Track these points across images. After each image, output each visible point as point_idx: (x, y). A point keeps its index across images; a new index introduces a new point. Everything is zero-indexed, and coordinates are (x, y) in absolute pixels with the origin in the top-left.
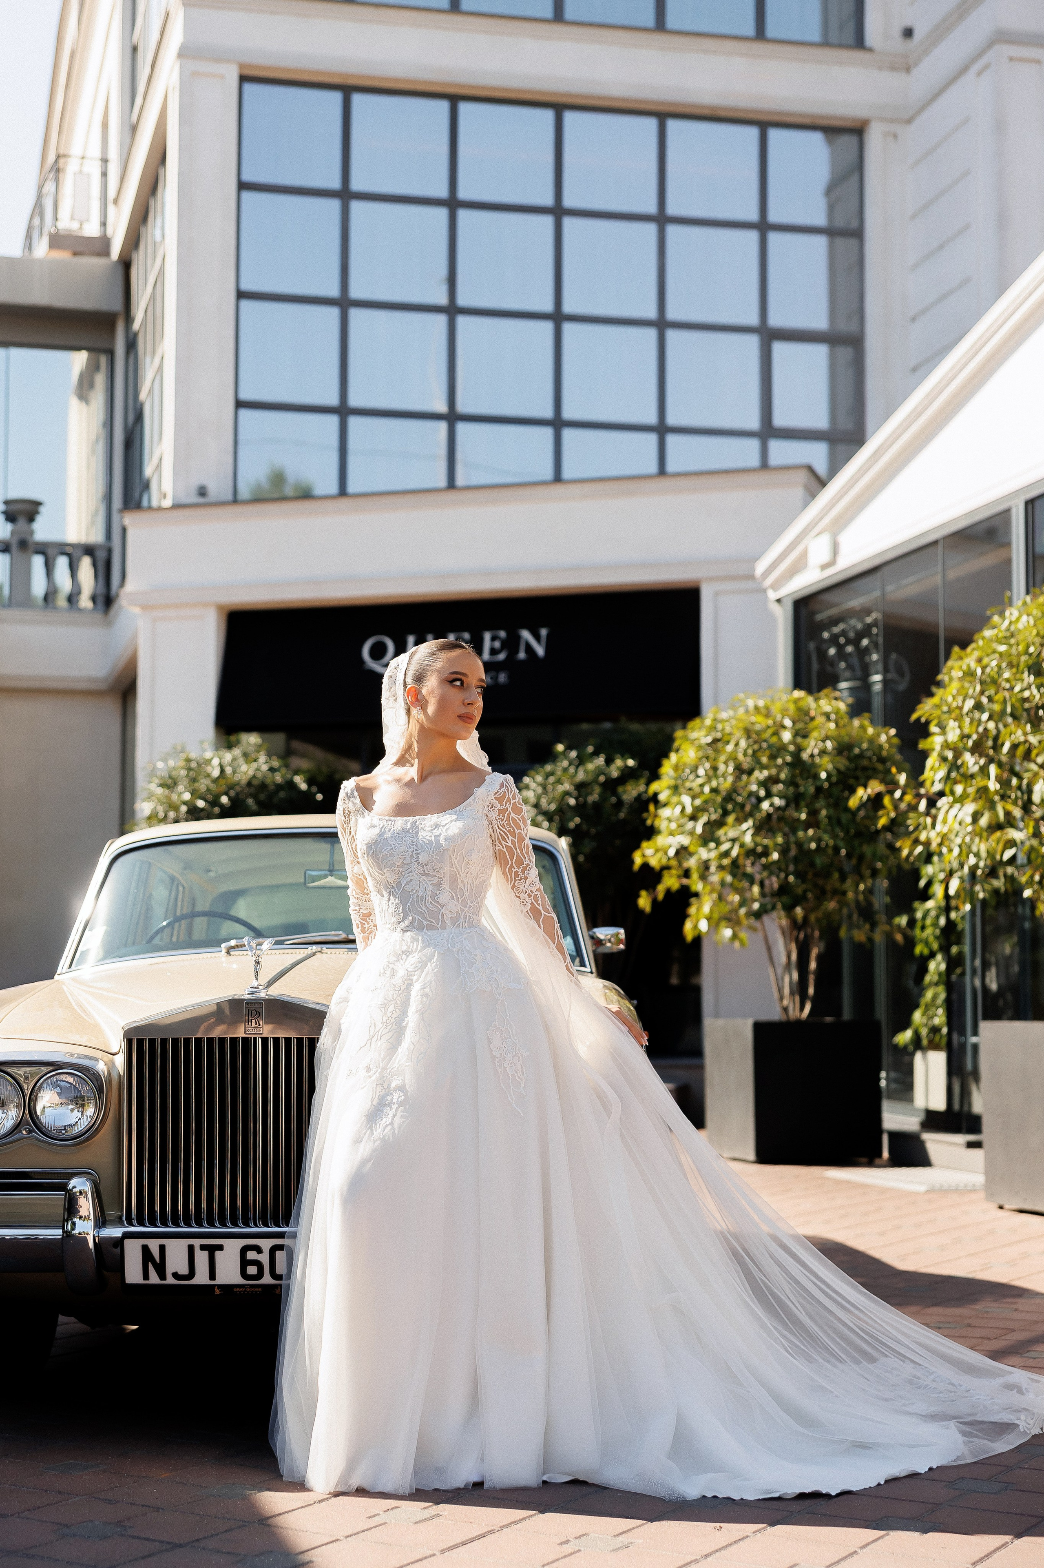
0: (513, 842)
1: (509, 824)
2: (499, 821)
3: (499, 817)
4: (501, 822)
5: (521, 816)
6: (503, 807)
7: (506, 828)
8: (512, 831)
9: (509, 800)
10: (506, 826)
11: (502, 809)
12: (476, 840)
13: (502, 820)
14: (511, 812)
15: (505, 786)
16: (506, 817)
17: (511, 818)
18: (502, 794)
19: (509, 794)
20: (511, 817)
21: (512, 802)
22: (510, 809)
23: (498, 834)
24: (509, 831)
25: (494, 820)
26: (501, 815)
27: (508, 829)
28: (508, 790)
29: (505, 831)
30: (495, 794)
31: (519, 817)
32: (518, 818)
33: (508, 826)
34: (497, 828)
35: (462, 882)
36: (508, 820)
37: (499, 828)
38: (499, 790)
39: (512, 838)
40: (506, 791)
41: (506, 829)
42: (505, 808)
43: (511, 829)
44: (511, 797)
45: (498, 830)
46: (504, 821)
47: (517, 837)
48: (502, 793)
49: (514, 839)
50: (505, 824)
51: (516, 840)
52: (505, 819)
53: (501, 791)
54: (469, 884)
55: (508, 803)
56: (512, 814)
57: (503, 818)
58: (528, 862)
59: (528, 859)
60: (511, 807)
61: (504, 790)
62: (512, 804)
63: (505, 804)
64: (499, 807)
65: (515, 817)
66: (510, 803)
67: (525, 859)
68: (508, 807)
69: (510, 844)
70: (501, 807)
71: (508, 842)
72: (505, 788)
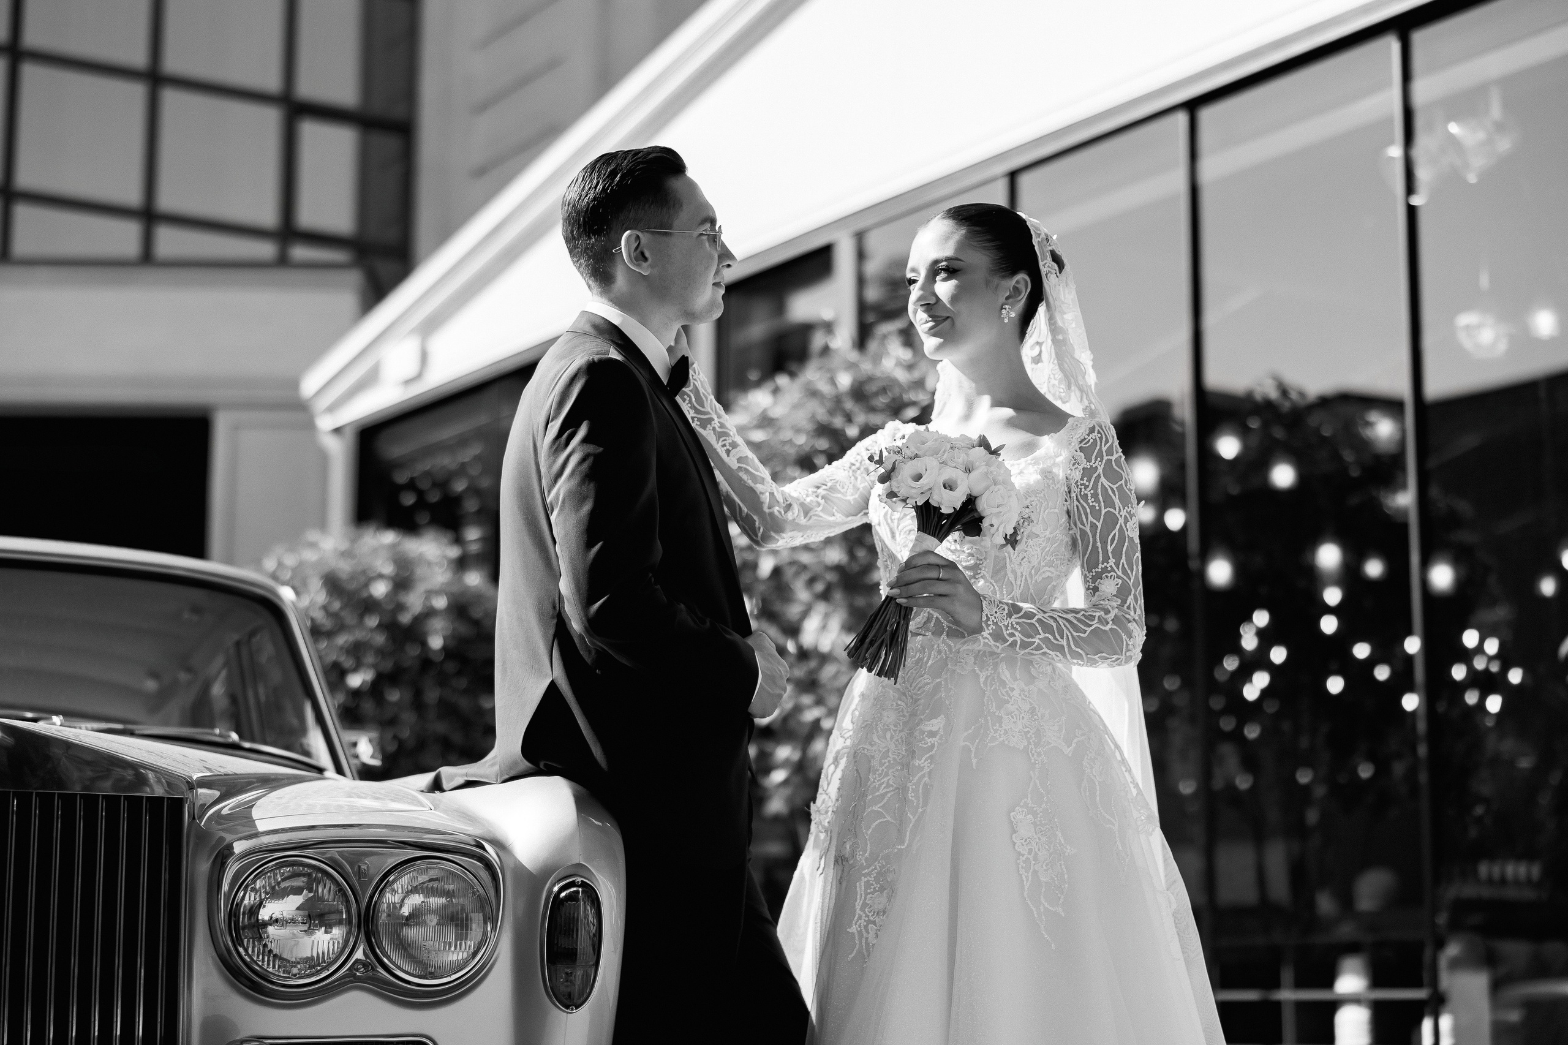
0: (1093, 526)
1: (1095, 496)
2: (1081, 489)
3: (1082, 482)
4: (1083, 490)
6: (1091, 464)
7: (1089, 501)
8: (1097, 508)
9: (1100, 455)
10: (1089, 498)
11: (1089, 467)
12: (1042, 509)
13: (1086, 487)
14: (1102, 475)
15: (1096, 431)
16: (1092, 483)
17: (1099, 487)
18: (1090, 443)
19: (1101, 446)
20: (1100, 484)
21: (1105, 458)
22: (1100, 470)
23: (1075, 507)
24: (1092, 508)
25: (1073, 484)
26: (1086, 479)
27: (1091, 504)
28: (1101, 439)
29: (1085, 505)
30: (1081, 442)
31: (1114, 487)
32: (1112, 489)
33: (1093, 500)
34: (1075, 498)
35: (1014, 572)
36: (1095, 487)
37: (1078, 500)
38: (1086, 437)
39: (1095, 521)
40: (1098, 439)
41: (1088, 504)
42: (1094, 466)
43: (1097, 505)
44: (1104, 449)
45: (1076, 503)
46: (1088, 489)
47: (1101, 520)
48: (1091, 441)
49: (1097, 522)
50: (1089, 495)
51: (1099, 527)
52: (1091, 486)
53: (1089, 438)
54: (1024, 578)
55: (1099, 459)
56: (1103, 480)
57: (1087, 484)
58: (1108, 566)
59: (1112, 562)
60: (1102, 466)
61: (1094, 438)
62: (1104, 461)
63: (1093, 461)
64: (1084, 464)
65: (1107, 486)
66: (1101, 461)
67: (1106, 559)
68: (1099, 466)
69: (1088, 529)
70: (1088, 463)
71: (1086, 525)
72: (1095, 435)
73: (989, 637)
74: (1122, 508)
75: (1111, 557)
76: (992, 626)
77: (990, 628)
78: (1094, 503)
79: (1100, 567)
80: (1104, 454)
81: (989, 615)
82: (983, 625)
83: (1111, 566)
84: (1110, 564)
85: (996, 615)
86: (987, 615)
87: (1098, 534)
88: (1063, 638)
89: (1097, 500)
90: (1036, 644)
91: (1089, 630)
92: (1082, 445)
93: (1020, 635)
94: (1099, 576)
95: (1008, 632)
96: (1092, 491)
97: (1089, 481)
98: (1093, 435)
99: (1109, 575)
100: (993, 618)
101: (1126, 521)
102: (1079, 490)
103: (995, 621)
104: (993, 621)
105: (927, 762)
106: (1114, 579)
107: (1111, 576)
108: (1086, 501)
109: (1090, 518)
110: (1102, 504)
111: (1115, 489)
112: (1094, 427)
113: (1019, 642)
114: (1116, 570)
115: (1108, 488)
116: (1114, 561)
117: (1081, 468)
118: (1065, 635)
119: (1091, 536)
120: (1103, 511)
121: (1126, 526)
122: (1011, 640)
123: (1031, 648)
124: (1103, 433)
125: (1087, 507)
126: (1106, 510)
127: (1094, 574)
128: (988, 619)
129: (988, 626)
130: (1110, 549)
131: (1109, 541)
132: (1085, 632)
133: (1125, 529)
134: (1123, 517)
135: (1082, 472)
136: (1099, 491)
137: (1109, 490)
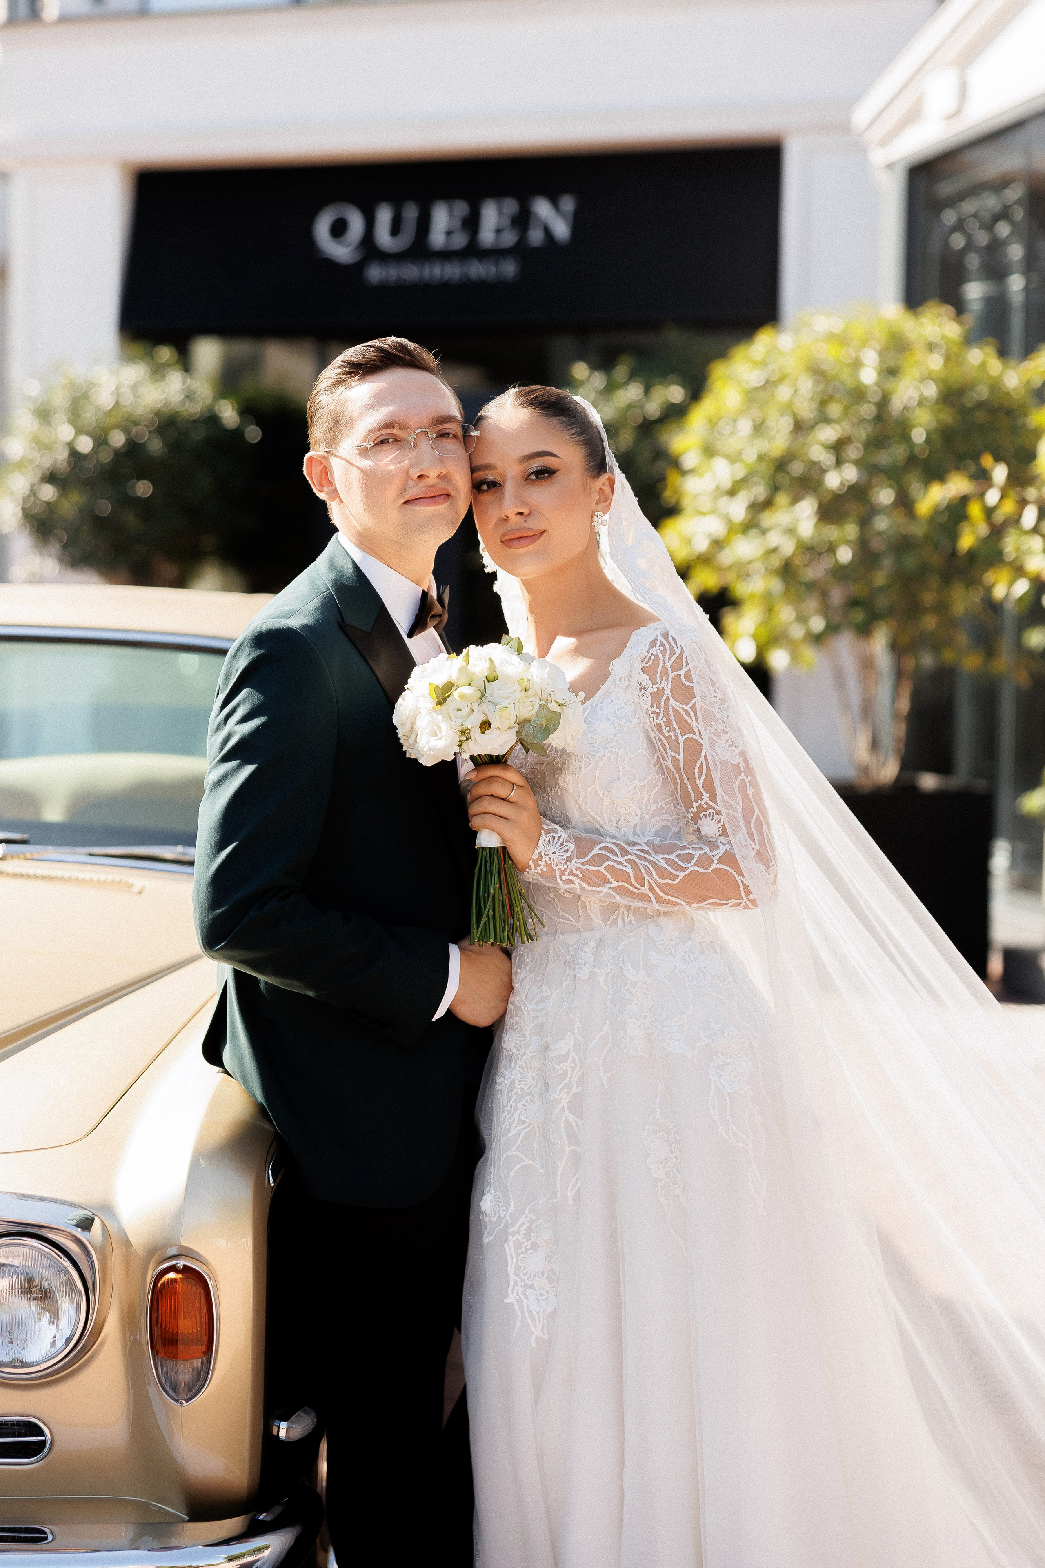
0: (675, 761)
1: (668, 723)
2: (653, 719)
3: (652, 710)
4: (655, 719)
5: (691, 704)
6: (658, 686)
7: (665, 731)
8: (673, 738)
9: (664, 673)
10: (663, 727)
11: (656, 690)
13: (658, 715)
14: (671, 697)
16: (662, 709)
17: (671, 713)
18: (651, 661)
20: (670, 709)
21: (671, 675)
22: (668, 691)
24: (669, 739)
26: (655, 705)
27: (667, 734)
29: (661, 737)
30: (642, 659)
31: (688, 708)
32: (685, 711)
33: (667, 729)
36: (667, 714)
38: (646, 654)
40: (659, 652)
41: (664, 735)
42: (661, 688)
43: (673, 734)
44: (668, 665)
46: (661, 717)
47: (682, 750)
48: (653, 657)
49: (677, 756)
50: (663, 724)
51: (681, 760)
52: (662, 714)
53: (650, 654)
55: (665, 679)
56: (673, 702)
57: (658, 711)
58: (703, 803)
59: (706, 796)
60: (670, 686)
61: (655, 653)
62: (670, 680)
63: (659, 682)
64: (652, 688)
65: (678, 709)
66: (667, 680)
67: (699, 797)
68: (665, 688)
69: (670, 764)
70: (654, 686)
71: (667, 760)
72: (657, 649)
74: (703, 730)
75: (703, 792)
78: (670, 733)
79: (692, 808)
80: (669, 670)
83: (706, 803)
84: (704, 801)
88: (644, 886)
89: (672, 728)
91: (682, 874)
92: (643, 665)
96: (665, 719)
97: (659, 707)
98: (653, 651)
99: (707, 813)
102: (650, 720)
105: (563, 1093)
106: (713, 816)
107: (709, 815)
108: (660, 731)
109: (669, 751)
110: (678, 731)
111: (689, 710)
114: (714, 805)
115: (682, 710)
116: (708, 795)
117: (648, 693)
118: (647, 883)
119: (675, 772)
120: (681, 740)
124: (666, 644)
125: (663, 739)
126: (685, 737)
127: (690, 817)
130: (700, 784)
131: (697, 773)
132: (676, 877)
134: (705, 741)
135: (650, 698)
136: (672, 717)
137: (683, 713)
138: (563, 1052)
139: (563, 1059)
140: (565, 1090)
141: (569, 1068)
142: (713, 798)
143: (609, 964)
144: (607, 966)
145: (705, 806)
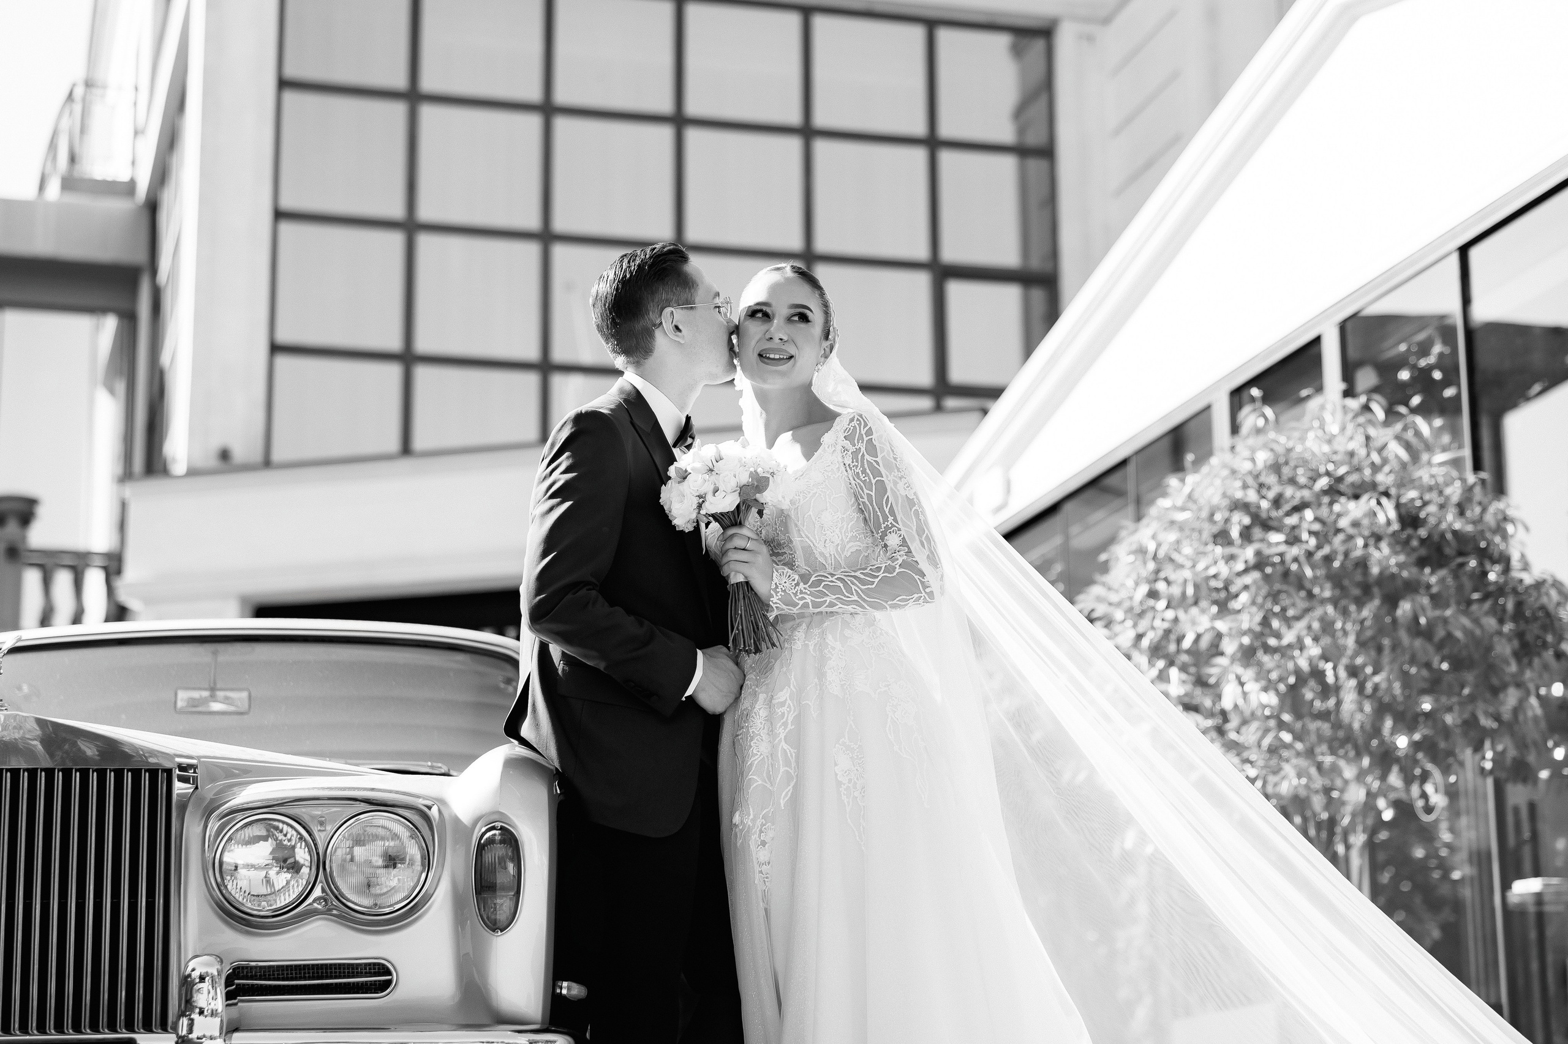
0: (869, 496)
1: (864, 472)
3: (853, 463)
4: (855, 469)
5: (880, 457)
6: (856, 447)
7: (862, 477)
8: (868, 480)
9: (861, 438)
10: (861, 475)
11: (855, 450)
13: (857, 466)
14: (865, 453)
15: (856, 420)
16: (860, 462)
17: (866, 463)
18: (851, 431)
19: (860, 430)
20: (865, 461)
21: (866, 439)
22: (863, 449)
23: (855, 486)
24: (865, 482)
26: (855, 459)
27: (863, 479)
28: (860, 425)
30: (844, 432)
31: (878, 459)
32: (875, 461)
33: (864, 475)
34: (852, 479)
36: (863, 465)
37: (854, 480)
38: (848, 426)
39: (868, 492)
40: (856, 424)
41: (861, 480)
42: (858, 447)
44: (863, 432)
45: (854, 483)
46: (859, 468)
47: (876, 489)
48: (852, 428)
49: (870, 493)
50: (860, 473)
51: (874, 495)
52: (859, 465)
53: (850, 426)
55: (860, 441)
56: (867, 457)
57: (857, 464)
58: (889, 524)
59: (891, 519)
60: (864, 446)
61: (853, 425)
62: (865, 442)
63: (857, 444)
64: (852, 449)
65: (870, 460)
66: (862, 442)
67: (886, 519)
68: (861, 447)
69: (866, 500)
70: (854, 448)
71: (863, 495)
72: (855, 423)
73: (778, 602)
74: (888, 474)
75: (889, 516)
76: (780, 593)
77: (779, 595)
78: (866, 478)
79: (883, 527)
80: (864, 436)
81: (778, 584)
82: (772, 592)
83: (891, 523)
84: (890, 522)
85: (785, 585)
86: (776, 584)
87: (874, 503)
88: (852, 594)
89: (867, 475)
90: (828, 602)
91: (877, 580)
92: (846, 434)
93: (810, 597)
94: (884, 534)
95: (797, 597)
96: (862, 469)
97: (857, 462)
98: (852, 424)
99: (891, 530)
100: (782, 587)
101: (895, 483)
102: (853, 471)
103: (784, 589)
104: (781, 589)
106: (896, 533)
107: (893, 531)
108: (859, 478)
109: (866, 491)
110: (871, 476)
111: (879, 461)
112: (854, 417)
113: (810, 604)
114: (896, 525)
115: (872, 461)
116: (893, 518)
117: (850, 453)
118: (854, 591)
119: (869, 505)
120: (874, 481)
121: (897, 489)
122: (801, 603)
123: (825, 605)
124: (861, 420)
125: (860, 482)
126: (875, 480)
127: (881, 534)
128: (777, 587)
129: (777, 593)
130: (887, 512)
131: (884, 503)
132: (873, 583)
133: (896, 491)
134: (892, 481)
135: (851, 455)
136: (866, 466)
137: (874, 463)
138: (782, 700)
139: (783, 704)
140: (783, 727)
141: (786, 711)
142: (895, 520)
143: (816, 638)
144: (815, 639)
145: (890, 526)
